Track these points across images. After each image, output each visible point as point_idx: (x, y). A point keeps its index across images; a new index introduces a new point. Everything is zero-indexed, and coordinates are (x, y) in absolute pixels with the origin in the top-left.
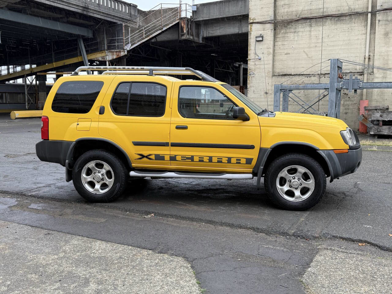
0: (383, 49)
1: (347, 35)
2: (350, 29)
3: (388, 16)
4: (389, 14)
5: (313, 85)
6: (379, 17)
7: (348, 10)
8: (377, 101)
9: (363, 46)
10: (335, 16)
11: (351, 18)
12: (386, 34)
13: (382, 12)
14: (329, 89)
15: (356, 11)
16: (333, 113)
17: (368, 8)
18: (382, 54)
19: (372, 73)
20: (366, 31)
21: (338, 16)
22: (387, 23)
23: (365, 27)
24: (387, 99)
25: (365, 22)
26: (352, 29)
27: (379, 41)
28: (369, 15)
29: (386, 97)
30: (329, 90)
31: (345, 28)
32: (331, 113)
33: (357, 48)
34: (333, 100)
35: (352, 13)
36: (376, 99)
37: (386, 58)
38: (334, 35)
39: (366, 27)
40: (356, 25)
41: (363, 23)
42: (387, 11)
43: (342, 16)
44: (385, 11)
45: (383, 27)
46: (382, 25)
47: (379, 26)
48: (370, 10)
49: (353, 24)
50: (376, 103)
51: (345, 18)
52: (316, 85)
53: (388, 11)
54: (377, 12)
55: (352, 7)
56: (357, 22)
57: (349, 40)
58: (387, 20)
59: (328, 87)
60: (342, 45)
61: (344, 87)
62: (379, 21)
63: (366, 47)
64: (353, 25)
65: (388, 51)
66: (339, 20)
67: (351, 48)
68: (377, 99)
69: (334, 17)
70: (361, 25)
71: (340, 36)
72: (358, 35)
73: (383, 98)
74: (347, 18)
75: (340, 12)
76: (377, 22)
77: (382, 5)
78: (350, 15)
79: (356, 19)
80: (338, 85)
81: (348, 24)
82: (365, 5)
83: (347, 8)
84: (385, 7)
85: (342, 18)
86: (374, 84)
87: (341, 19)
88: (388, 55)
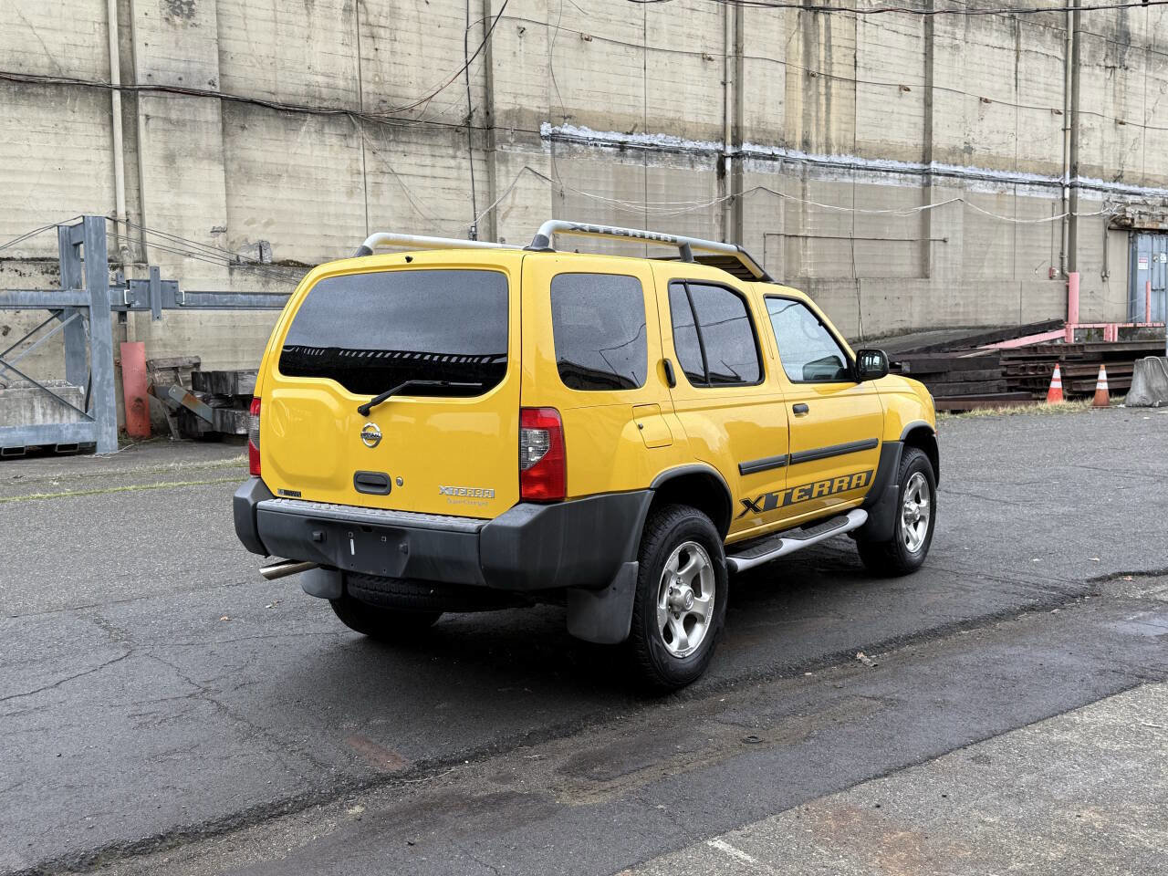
0: (167, 199)
1: (53, 143)
2: (60, 126)
3: (170, 109)
4: (171, 102)
5: (35, 294)
6: (146, 106)
7: (49, 68)
8: (165, 345)
9: (106, 185)
10: (11, 80)
11: (60, 95)
12: (170, 159)
13: (154, 93)
14: (88, 307)
15: (73, 75)
16: (109, 381)
17: (109, 74)
18: (166, 212)
19: (144, 265)
20: (108, 139)
21: (20, 81)
22: (171, 127)
23: (104, 129)
24: (192, 338)
25: (102, 113)
26: (66, 128)
27: (154, 176)
28: (117, 96)
29: (187, 334)
30: (92, 313)
31: (44, 123)
32: (105, 383)
33: (88, 188)
34: (106, 342)
35: (63, 81)
36: (161, 340)
37: (175, 223)
38: (11, 139)
39: (108, 129)
40: (77, 116)
41: (98, 114)
42: (165, 93)
43: (32, 82)
44: (159, 93)
45: (160, 136)
46: (155, 130)
47: (148, 131)
48: (116, 81)
49: (70, 113)
50: (162, 350)
51: (41, 91)
52: (48, 294)
53: (168, 94)
54: (140, 93)
55: (62, 62)
56: (81, 110)
57: (63, 160)
58: (167, 120)
59: (86, 300)
60: (42, 172)
61: (138, 303)
62: (148, 117)
63: (115, 189)
64: (70, 116)
65: (179, 205)
66: (23, 94)
67: (69, 187)
68: (164, 338)
69: (6, 81)
70: (91, 121)
71: (30, 143)
72: (88, 148)
73: (180, 336)
74: (50, 91)
75: (24, 70)
76: (142, 119)
77: (150, 75)
78: (57, 84)
79: (77, 102)
80: (115, 297)
81: (55, 110)
82: (100, 65)
83: (46, 60)
84: (160, 82)
85: (35, 89)
86: (216, 296)
87: (29, 91)
88: (180, 218)
